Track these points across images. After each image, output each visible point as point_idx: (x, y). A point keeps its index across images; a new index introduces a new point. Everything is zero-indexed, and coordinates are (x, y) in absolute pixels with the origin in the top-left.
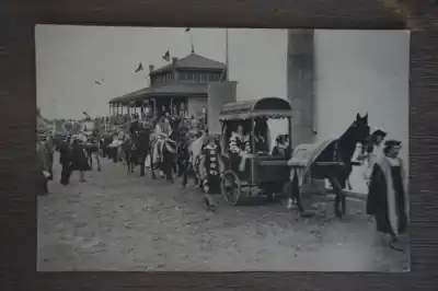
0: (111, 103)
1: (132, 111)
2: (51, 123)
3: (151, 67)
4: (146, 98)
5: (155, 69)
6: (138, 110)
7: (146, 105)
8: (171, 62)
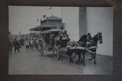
0: (30, 30)
1: (36, 32)
2: (13, 36)
3: (41, 20)
4: (40, 28)
5: (42, 20)
6: (38, 32)
7: (39, 30)
8: (46, 18)
